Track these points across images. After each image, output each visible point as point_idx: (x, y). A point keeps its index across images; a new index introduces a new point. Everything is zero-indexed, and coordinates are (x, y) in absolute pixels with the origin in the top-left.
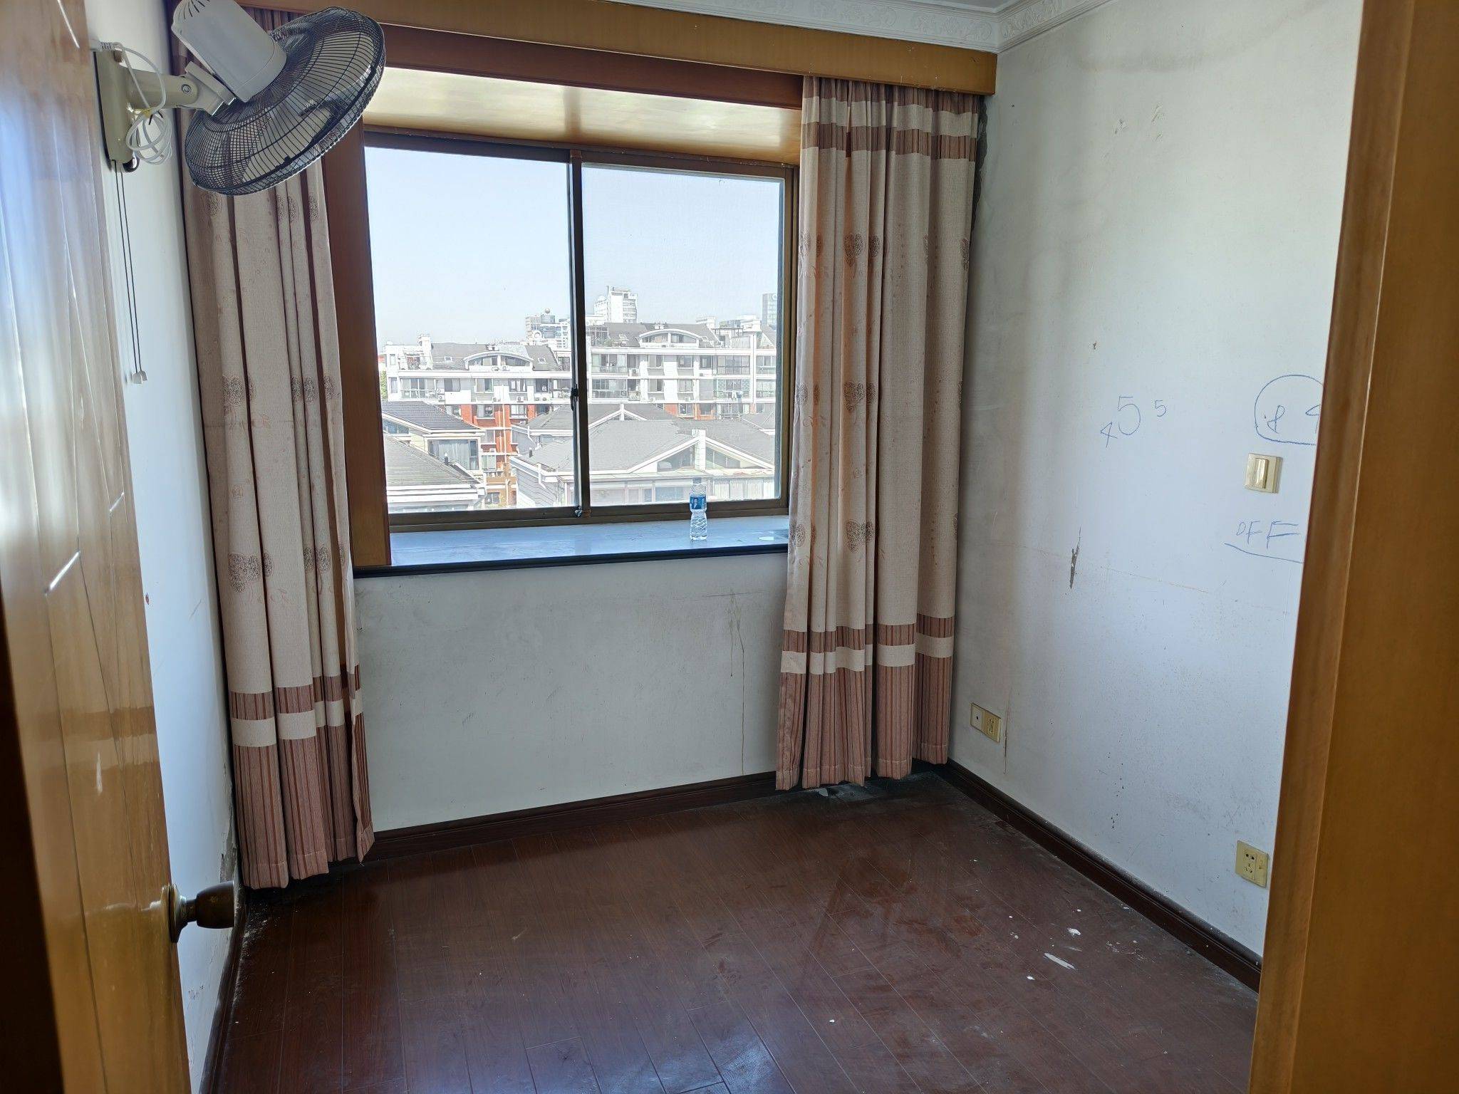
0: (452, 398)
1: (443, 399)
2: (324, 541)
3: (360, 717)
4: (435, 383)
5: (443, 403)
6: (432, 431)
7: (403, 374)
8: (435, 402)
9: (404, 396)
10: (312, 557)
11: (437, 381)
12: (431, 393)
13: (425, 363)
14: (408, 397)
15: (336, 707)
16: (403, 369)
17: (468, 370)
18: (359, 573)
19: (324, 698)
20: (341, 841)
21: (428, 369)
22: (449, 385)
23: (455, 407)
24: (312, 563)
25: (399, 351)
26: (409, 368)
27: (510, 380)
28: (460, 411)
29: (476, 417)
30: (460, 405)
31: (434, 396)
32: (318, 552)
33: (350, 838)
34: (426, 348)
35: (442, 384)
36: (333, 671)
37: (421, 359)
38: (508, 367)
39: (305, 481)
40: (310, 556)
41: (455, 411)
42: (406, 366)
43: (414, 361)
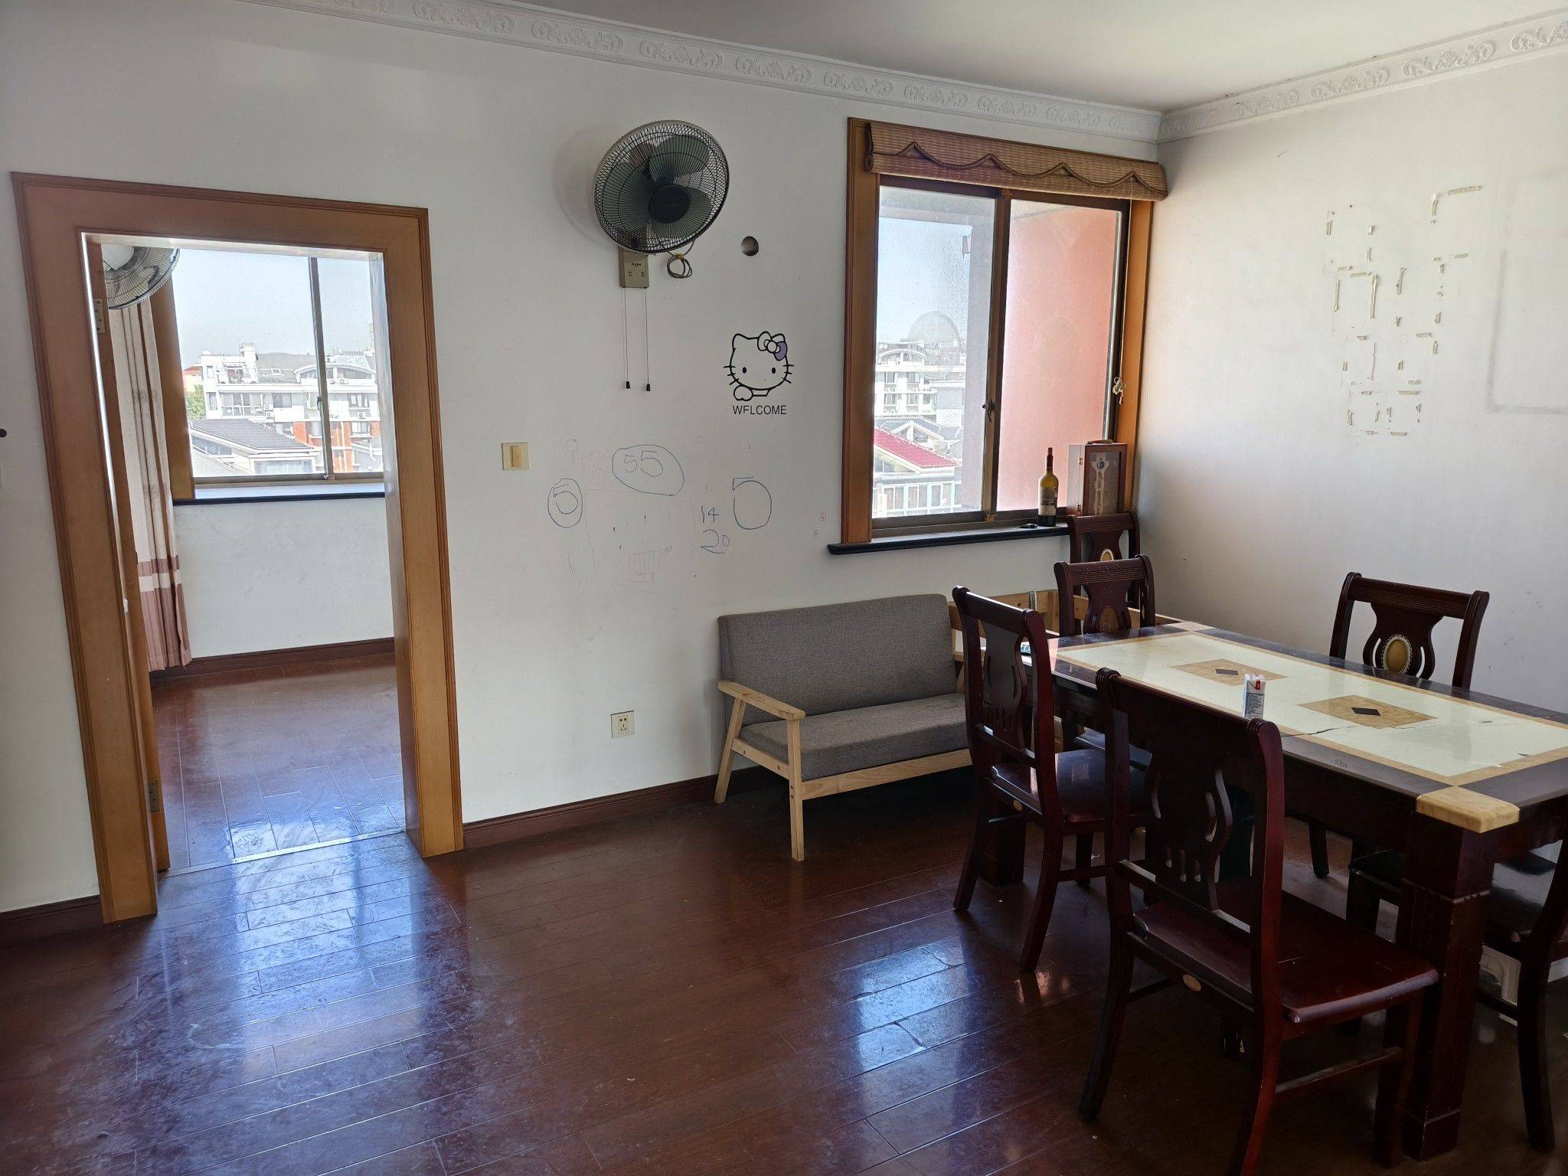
0: (281, 415)
1: (272, 416)
2: (154, 482)
3: (180, 585)
4: (262, 399)
5: (271, 421)
6: (258, 452)
7: (223, 388)
8: (262, 419)
9: (225, 413)
10: (149, 491)
11: (264, 396)
12: (258, 410)
13: (249, 376)
14: (230, 414)
15: (165, 576)
16: (223, 383)
17: (300, 383)
18: (176, 503)
19: (158, 572)
20: (171, 655)
21: (253, 382)
22: (278, 401)
23: (285, 424)
24: (147, 493)
25: (217, 362)
26: (231, 382)
27: (349, 395)
28: (291, 429)
29: (310, 436)
30: (293, 423)
31: (260, 412)
32: (151, 487)
33: (177, 654)
34: (250, 359)
35: (270, 400)
36: (163, 556)
37: (244, 371)
38: (346, 380)
39: (142, 448)
40: (147, 490)
41: (286, 429)
42: (226, 379)
43: (236, 374)
